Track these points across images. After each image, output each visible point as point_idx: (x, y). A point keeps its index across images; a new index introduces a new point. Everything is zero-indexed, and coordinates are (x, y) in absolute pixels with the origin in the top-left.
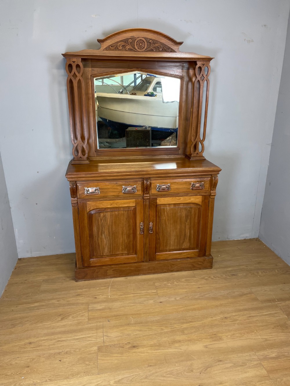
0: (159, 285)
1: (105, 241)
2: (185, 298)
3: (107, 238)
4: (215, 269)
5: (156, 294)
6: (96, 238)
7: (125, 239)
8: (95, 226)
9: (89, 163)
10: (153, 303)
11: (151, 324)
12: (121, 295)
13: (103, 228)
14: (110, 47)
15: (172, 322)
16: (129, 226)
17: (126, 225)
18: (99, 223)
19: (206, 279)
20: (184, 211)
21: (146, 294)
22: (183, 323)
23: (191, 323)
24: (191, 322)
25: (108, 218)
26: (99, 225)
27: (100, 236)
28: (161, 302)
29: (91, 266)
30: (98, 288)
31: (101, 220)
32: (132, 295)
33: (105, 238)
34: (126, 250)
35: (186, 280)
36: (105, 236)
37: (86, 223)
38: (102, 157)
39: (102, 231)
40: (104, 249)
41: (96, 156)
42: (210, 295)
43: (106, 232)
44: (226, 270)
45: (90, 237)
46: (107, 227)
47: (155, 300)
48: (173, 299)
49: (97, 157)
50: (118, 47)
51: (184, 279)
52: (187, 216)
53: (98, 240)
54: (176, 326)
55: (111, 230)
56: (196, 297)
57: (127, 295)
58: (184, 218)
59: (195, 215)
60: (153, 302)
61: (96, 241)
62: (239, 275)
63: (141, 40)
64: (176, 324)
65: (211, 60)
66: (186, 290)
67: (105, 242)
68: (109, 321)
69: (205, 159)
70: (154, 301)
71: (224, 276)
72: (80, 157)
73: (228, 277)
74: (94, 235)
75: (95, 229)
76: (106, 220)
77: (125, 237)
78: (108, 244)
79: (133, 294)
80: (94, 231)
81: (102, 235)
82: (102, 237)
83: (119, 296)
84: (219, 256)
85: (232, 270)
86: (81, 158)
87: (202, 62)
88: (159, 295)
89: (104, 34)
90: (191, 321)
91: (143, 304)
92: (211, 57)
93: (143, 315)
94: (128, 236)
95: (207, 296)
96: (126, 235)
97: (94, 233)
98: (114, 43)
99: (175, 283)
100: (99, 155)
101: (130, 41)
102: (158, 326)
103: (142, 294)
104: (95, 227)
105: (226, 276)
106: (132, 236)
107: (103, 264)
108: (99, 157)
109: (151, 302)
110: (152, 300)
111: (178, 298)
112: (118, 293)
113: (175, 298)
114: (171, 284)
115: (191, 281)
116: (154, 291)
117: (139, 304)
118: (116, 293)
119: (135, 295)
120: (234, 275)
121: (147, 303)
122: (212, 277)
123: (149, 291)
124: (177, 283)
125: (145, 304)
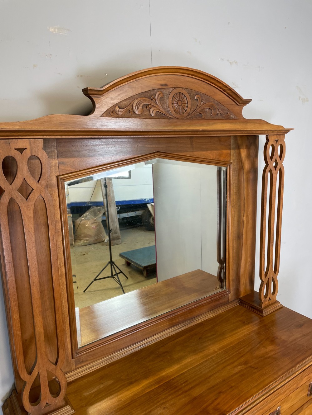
14: (117, 108)
38: (89, 363)
41: (74, 367)
49: (76, 369)
50: (134, 108)
63: (180, 93)
65: (286, 133)
69: (282, 307)
72: (47, 404)
86: (47, 407)
87: (276, 136)
89: (81, 76)
92: (286, 127)
98: (125, 100)
101: (158, 95)
108: (81, 367)
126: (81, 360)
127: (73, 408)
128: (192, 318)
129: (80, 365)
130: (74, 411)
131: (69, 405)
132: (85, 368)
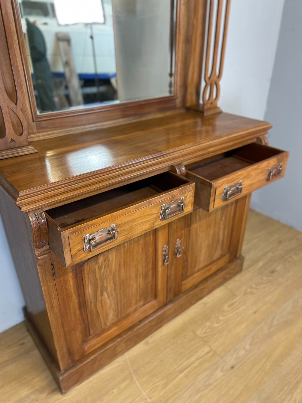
0: (205, 333)
1: (108, 301)
2: (255, 341)
3: (112, 295)
5: (213, 354)
6: (92, 304)
7: (141, 282)
8: (88, 285)
9: (36, 151)
10: (224, 376)
12: (166, 385)
13: (105, 282)
16: (147, 258)
17: (142, 259)
18: (95, 275)
19: (251, 293)
21: (199, 361)
25: (112, 260)
26: (96, 279)
27: (99, 298)
28: (232, 368)
29: (87, 353)
31: (100, 268)
32: (181, 375)
33: (109, 297)
34: (142, 299)
35: (230, 306)
36: (108, 294)
37: (72, 286)
38: (50, 131)
39: (102, 287)
40: (107, 315)
41: (35, 131)
42: (278, 320)
43: (110, 286)
44: (258, 267)
45: (80, 308)
46: (112, 277)
47: (222, 368)
48: (242, 353)
49: (38, 132)
51: (226, 305)
53: (96, 307)
55: (117, 279)
56: (266, 332)
57: (174, 379)
60: (222, 374)
61: (91, 309)
62: (278, 269)
66: (243, 326)
67: (109, 304)
69: (221, 112)
70: (222, 371)
72: (12, 140)
73: (270, 278)
74: (89, 301)
75: (89, 290)
76: (109, 264)
77: (141, 280)
78: (113, 306)
79: (181, 372)
80: (88, 295)
81: (102, 294)
82: (103, 298)
83: (163, 389)
86: (13, 143)
88: (218, 353)
91: (212, 387)
94: (146, 276)
95: (275, 323)
96: (141, 276)
97: (89, 298)
99: (221, 318)
100: (43, 128)
104: (90, 287)
105: (266, 277)
106: (150, 273)
107: (107, 340)
108: (43, 132)
109: (219, 374)
110: (219, 370)
111: (247, 347)
112: (157, 384)
113: (244, 349)
114: (217, 323)
115: (236, 305)
116: (207, 349)
117: (206, 391)
118: (153, 384)
119: (185, 372)
120: (273, 272)
121: (216, 381)
122: (254, 286)
123: (200, 353)
124: (223, 316)
125: (215, 384)
126: (42, 126)
127: (35, 149)
128: (142, 115)
129: (42, 130)
130: (37, 150)
131: (32, 146)
132: (46, 133)
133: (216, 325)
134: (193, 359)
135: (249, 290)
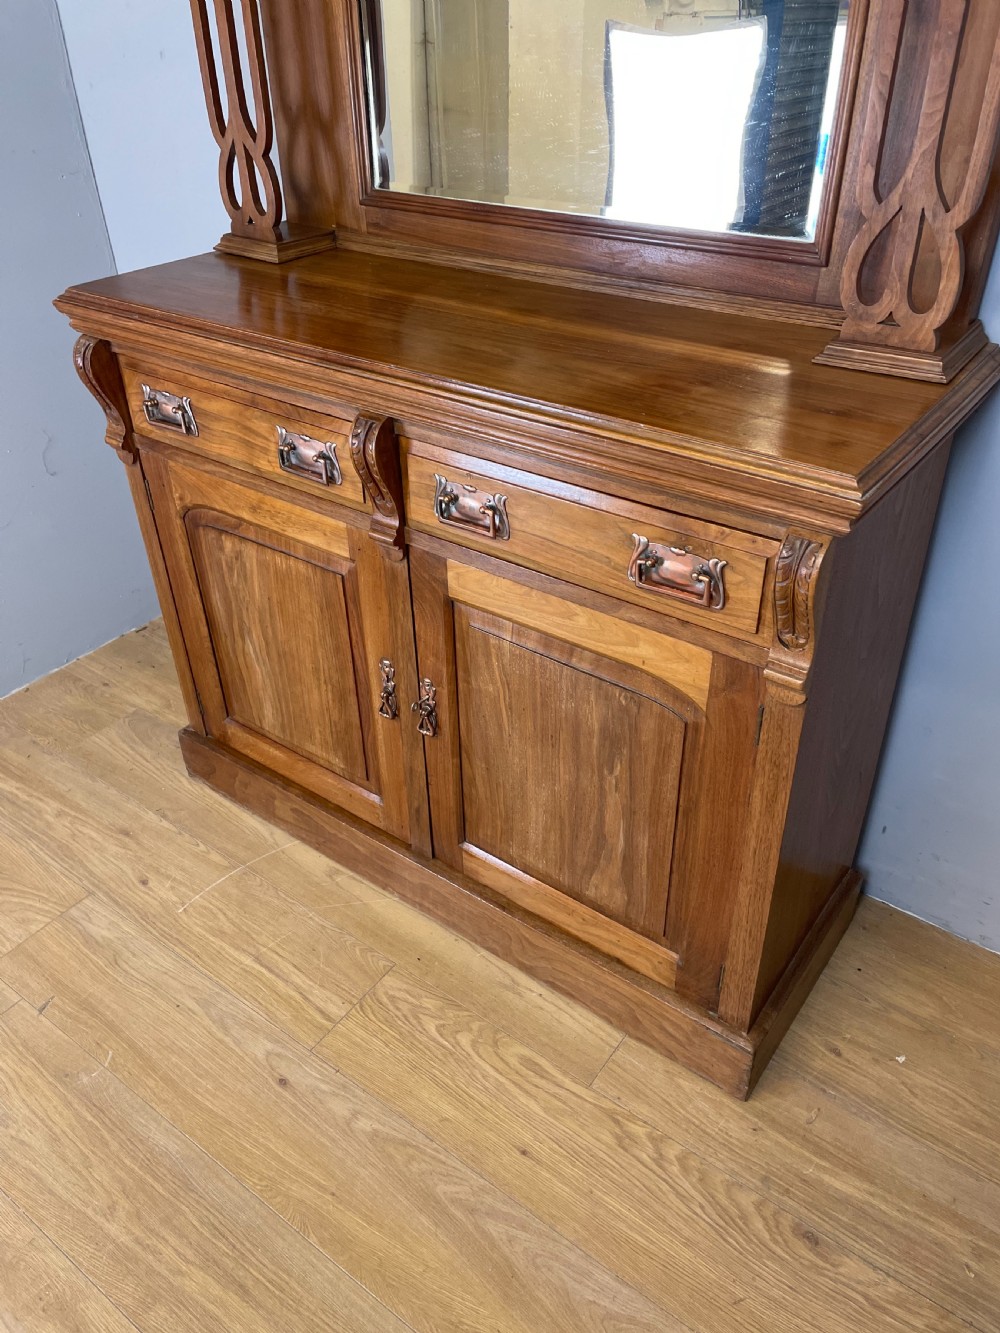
0: (392, 999)
1: (258, 669)
2: (391, 1150)
3: (264, 662)
4: (761, 1115)
5: (320, 1027)
7: (330, 702)
10: (256, 1060)
11: (114, 1146)
12: (221, 934)
13: (244, 612)
15: (183, 1214)
18: (223, 577)
19: (624, 1141)
20: (592, 698)
21: (293, 993)
22: (209, 1263)
23: (233, 1300)
24: (243, 1291)
25: (252, 572)
26: (226, 587)
27: (239, 641)
28: (283, 1082)
30: (202, 847)
31: (230, 569)
32: (248, 961)
33: (257, 658)
34: (340, 753)
35: (527, 1062)
36: (255, 650)
39: (241, 620)
40: (261, 703)
42: (511, 1240)
43: (257, 635)
44: (809, 1171)
46: (257, 614)
47: (278, 1055)
48: (342, 1110)
51: (526, 1052)
52: (612, 740)
53: (235, 652)
54: (168, 1252)
55: (270, 632)
56: (442, 1189)
57: (238, 948)
58: (595, 741)
59: (663, 752)
60: (261, 1056)
62: (851, 1267)
64: (182, 1236)
66: (449, 1110)
67: (261, 677)
68: (41, 1011)
70: (268, 1054)
71: (747, 1200)
73: (759, 1225)
76: (246, 577)
77: (328, 694)
78: (269, 690)
79: (257, 959)
81: (243, 638)
82: (246, 649)
83: (211, 931)
84: (901, 1059)
85: (844, 1201)
88: (329, 1039)
90: (250, 1283)
91: (220, 1035)
93: (151, 1083)
94: (341, 698)
95: (494, 1228)
96: (330, 687)
99: (464, 1039)
102: (120, 1181)
103: (280, 985)
105: (758, 1206)
106: (352, 702)
109: (260, 1047)
110: (270, 1046)
111: (363, 1124)
112: (221, 916)
113: (355, 1114)
114: (439, 1028)
115: (542, 1083)
116: (336, 1009)
117: (207, 1022)
118: (220, 910)
119: (257, 967)
120: (812, 1239)
121: (237, 1042)
122: (672, 1151)
123: (319, 995)
124: (474, 1044)
125: (227, 1039)
133: (431, 1027)
134: (298, 979)
135: (639, 1130)
